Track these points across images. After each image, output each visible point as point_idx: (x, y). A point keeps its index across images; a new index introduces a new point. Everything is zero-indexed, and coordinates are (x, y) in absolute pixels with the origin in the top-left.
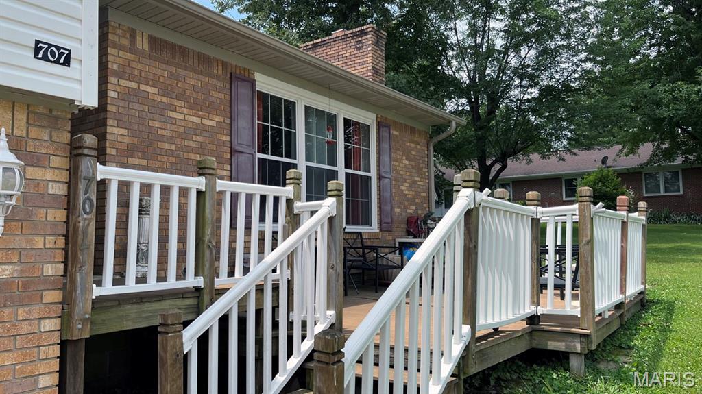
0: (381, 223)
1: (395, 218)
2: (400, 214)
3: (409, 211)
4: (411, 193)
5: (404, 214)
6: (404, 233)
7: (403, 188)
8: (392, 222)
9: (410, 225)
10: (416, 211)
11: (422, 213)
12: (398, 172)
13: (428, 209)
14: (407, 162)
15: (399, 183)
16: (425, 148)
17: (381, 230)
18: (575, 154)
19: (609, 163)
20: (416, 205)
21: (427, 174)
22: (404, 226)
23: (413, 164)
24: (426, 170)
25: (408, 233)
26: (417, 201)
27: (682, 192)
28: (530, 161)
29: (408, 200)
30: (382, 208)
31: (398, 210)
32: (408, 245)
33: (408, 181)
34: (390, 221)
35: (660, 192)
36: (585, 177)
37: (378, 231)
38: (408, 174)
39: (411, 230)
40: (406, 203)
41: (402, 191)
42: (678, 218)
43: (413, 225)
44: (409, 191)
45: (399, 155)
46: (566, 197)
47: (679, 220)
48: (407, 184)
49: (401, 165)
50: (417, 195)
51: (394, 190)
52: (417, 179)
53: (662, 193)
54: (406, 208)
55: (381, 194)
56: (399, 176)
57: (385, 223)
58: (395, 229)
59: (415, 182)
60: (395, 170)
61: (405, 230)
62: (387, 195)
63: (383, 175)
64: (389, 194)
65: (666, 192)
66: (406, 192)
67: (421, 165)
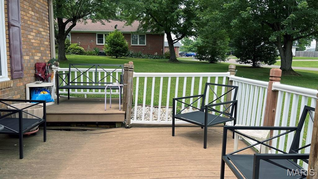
0: (12, 72)
1: (25, 65)
2: (29, 61)
3: (36, 58)
4: (37, 41)
5: (32, 61)
6: (33, 78)
7: (30, 37)
8: (22, 70)
9: (38, 71)
10: (41, 58)
11: (46, 60)
12: (25, 22)
13: (49, 55)
14: (33, 13)
15: (26, 32)
16: (46, 4)
17: (12, 79)
18: (110, 22)
19: (117, 28)
20: (41, 52)
21: (48, 26)
22: (33, 72)
23: (38, 15)
24: (48, 23)
25: (37, 78)
26: (42, 49)
27: (145, 45)
28: (86, 22)
29: (35, 48)
30: (12, 56)
31: (27, 58)
32: (38, 89)
33: (34, 31)
34: (20, 68)
35: (137, 44)
36: (109, 34)
37: (9, 79)
38: (34, 24)
39: (40, 75)
40: (34, 51)
41: (30, 39)
42: (144, 56)
43: (41, 70)
44: (35, 40)
45: (26, 5)
46: (98, 43)
47: (145, 57)
48: (33, 34)
49: (28, 15)
50: (41, 44)
51: (22, 39)
52: (41, 30)
53: (138, 44)
54: (33, 55)
55: (11, 42)
56: (26, 25)
57: (16, 71)
58: (25, 75)
59: (39, 32)
60: (23, 19)
61: (34, 75)
62: (16, 43)
63: (12, 23)
64: (18, 43)
65: (140, 44)
66: (33, 41)
67: (44, 18)
